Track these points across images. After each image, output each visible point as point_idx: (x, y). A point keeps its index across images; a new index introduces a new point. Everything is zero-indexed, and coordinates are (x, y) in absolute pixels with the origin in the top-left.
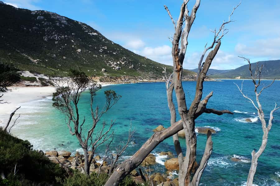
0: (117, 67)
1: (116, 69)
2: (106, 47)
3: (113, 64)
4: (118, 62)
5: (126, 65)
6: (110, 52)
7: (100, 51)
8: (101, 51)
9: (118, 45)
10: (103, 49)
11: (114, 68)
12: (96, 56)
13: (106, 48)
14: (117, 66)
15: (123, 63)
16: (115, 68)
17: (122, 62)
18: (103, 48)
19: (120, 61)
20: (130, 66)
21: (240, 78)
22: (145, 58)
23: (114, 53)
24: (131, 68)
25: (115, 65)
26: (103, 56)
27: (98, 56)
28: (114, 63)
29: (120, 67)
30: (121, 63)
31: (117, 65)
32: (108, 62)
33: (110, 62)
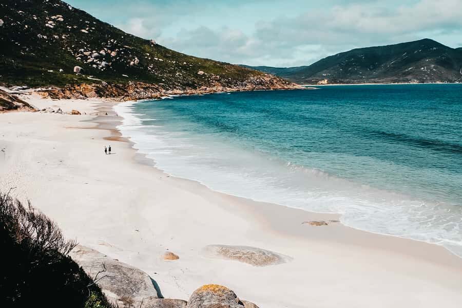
0: (103, 63)
1: (101, 66)
2: (61, 16)
3: (91, 55)
4: (101, 52)
5: (121, 58)
6: (73, 28)
7: (47, 25)
8: (51, 24)
9: (83, 12)
10: (54, 20)
11: (95, 66)
12: (45, 37)
13: (62, 20)
14: (101, 60)
15: (113, 54)
16: (97, 65)
17: (109, 51)
18: (53, 17)
19: (105, 49)
20: (132, 61)
21: (327, 81)
22: (152, 43)
23: (83, 31)
24: (134, 64)
25: (96, 58)
26: (60, 37)
27: (48, 37)
28: (93, 53)
29: (110, 63)
30: (108, 55)
31: (100, 58)
32: (76, 52)
33: (82, 50)
